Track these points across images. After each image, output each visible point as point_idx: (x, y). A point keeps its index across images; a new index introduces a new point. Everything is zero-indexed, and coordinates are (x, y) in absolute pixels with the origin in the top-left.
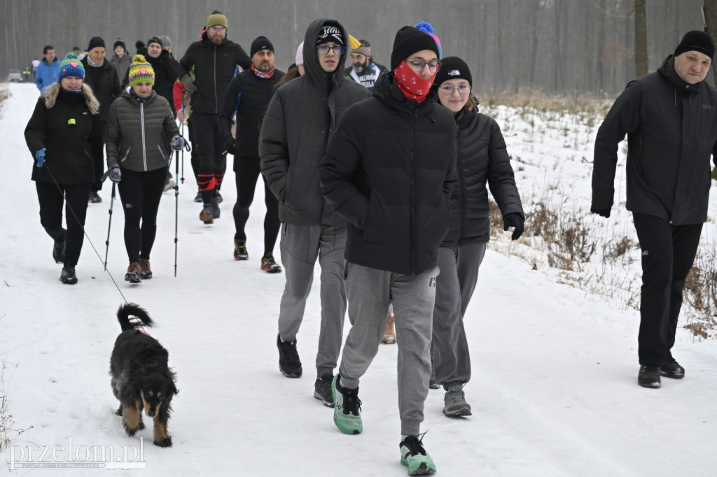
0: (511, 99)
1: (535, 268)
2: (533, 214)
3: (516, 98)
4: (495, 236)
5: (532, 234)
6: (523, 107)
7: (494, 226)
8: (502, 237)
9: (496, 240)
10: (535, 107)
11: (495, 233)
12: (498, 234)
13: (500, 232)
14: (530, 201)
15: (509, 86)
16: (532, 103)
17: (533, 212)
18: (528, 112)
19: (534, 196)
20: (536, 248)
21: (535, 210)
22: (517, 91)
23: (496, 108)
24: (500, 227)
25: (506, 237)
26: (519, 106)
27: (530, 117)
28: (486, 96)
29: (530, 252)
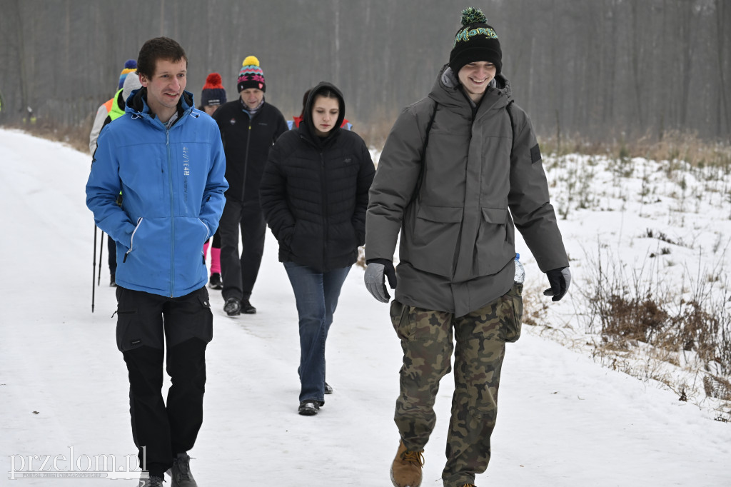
0: (652, 148)
1: (683, 398)
2: (682, 318)
3: (660, 147)
4: (627, 350)
5: (682, 348)
6: (670, 160)
7: (625, 335)
8: (637, 352)
9: (628, 356)
10: (686, 160)
11: (627, 346)
12: (631, 348)
13: (633, 344)
14: (677, 300)
15: (649, 130)
16: (683, 154)
17: (682, 315)
18: (677, 167)
19: (683, 291)
20: (686, 369)
21: (685, 312)
22: (661, 136)
23: (630, 162)
24: (634, 338)
25: (641, 352)
26: (664, 158)
27: (680, 174)
28: (615, 144)
29: (677, 375)
